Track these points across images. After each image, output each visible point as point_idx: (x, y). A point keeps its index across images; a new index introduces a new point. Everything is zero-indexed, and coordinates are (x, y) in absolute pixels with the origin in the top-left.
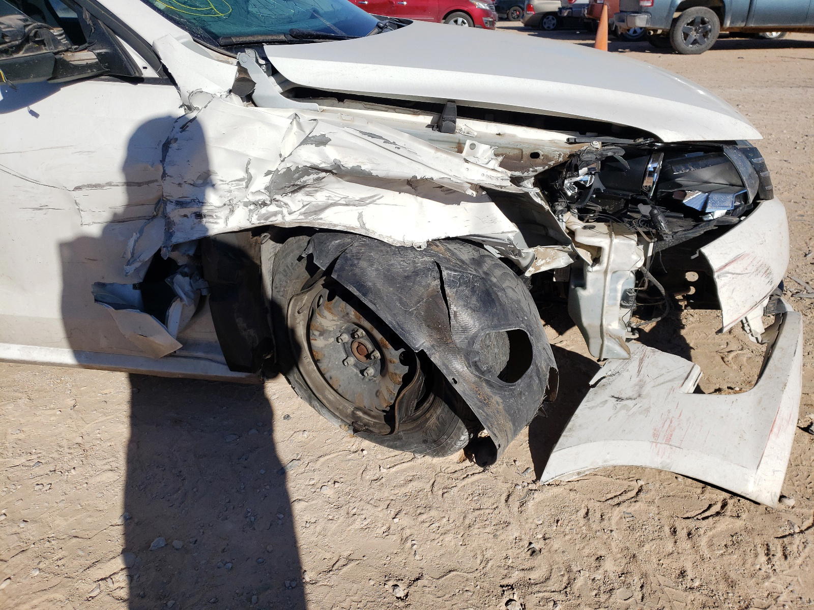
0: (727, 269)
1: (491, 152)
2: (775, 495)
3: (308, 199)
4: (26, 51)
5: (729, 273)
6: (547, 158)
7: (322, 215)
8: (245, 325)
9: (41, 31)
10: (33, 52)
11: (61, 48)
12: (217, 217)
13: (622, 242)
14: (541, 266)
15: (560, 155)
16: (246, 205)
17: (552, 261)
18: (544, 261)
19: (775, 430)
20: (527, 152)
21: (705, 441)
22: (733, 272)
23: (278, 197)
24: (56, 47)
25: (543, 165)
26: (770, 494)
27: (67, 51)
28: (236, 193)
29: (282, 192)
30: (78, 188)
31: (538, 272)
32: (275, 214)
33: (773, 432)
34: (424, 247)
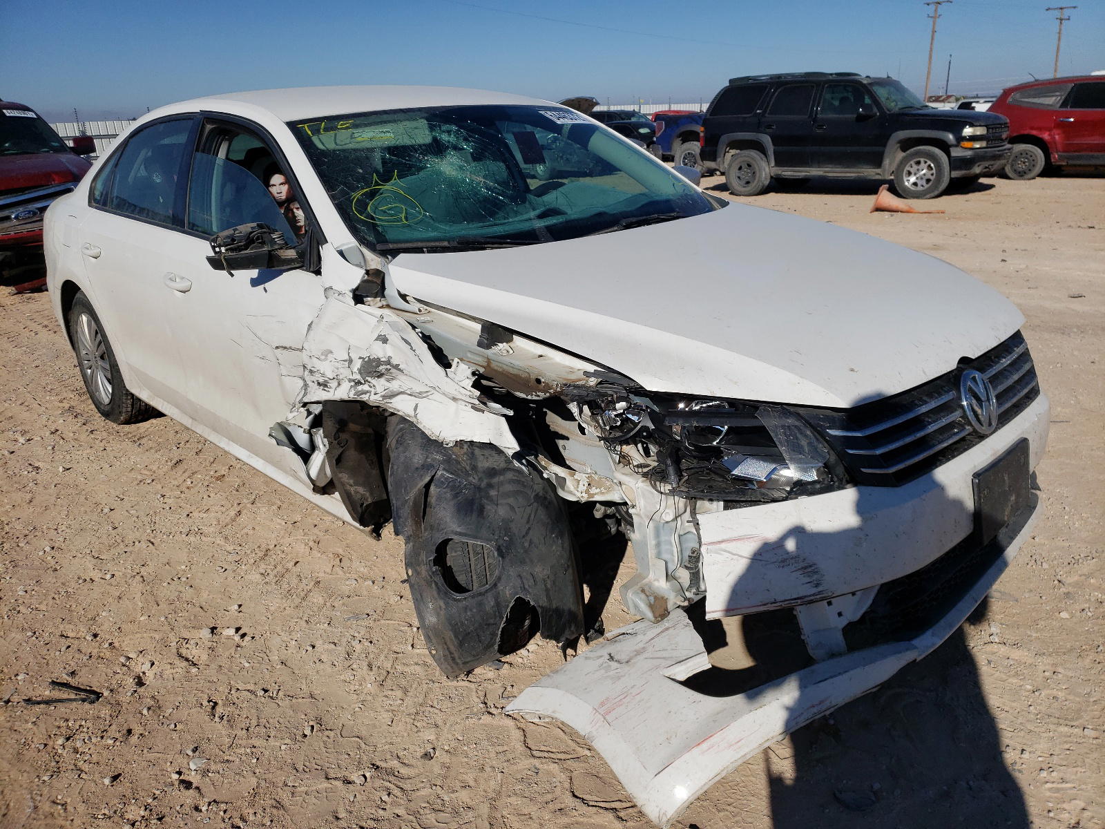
0: (723, 546)
1: (469, 372)
2: (664, 814)
3: (388, 384)
4: (252, 249)
5: (725, 551)
6: (548, 387)
7: (392, 400)
8: (351, 482)
9: (264, 235)
10: (256, 249)
11: (276, 247)
12: (330, 388)
13: (645, 487)
14: (596, 494)
15: (557, 385)
16: (350, 380)
17: (607, 493)
18: (598, 490)
19: (704, 746)
20: (533, 377)
21: (634, 728)
22: (734, 552)
23: (369, 379)
24: (272, 246)
25: (545, 392)
26: (658, 809)
27: (281, 248)
28: (342, 370)
29: (370, 375)
30: (277, 348)
31: (591, 499)
32: (366, 393)
33: (700, 747)
34: (451, 445)
